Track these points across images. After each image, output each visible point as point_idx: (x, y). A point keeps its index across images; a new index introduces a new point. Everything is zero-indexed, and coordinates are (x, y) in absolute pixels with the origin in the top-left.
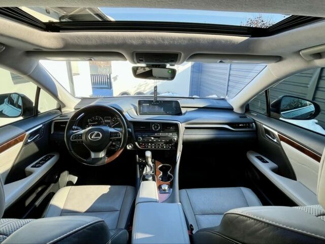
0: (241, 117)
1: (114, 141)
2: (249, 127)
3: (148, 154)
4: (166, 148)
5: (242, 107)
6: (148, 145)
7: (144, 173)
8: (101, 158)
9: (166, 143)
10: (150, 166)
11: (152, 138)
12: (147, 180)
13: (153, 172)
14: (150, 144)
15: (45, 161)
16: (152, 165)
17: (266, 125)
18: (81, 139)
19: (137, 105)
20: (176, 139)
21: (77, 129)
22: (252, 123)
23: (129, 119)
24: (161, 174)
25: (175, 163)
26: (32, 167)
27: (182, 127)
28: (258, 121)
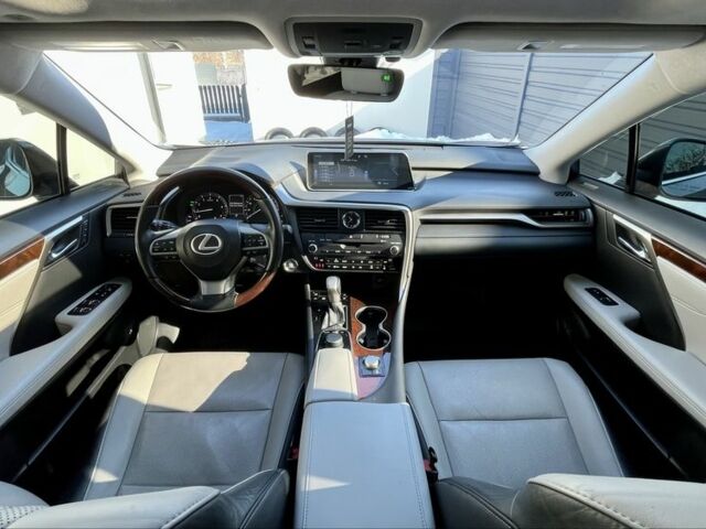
0: (557, 194)
1: (252, 254)
2: (576, 218)
3: (334, 283)
4: (374, 269)
5: (561, 168)
6: (333, 261)
7: (324, 326)
8: (224, 296)
9: (375, 257)
10: (338, 311)
11: (343, 246)
12: (330, 345)
13: (344, 326)
14: (336, 261)
15: (99, 298)
16: (341, 307)
17: (620, 215)
18: (175, 250)
19: (305, 164)
20: (398, 249)
21: (164, 228)
22: (584, 209)
23: (287, 200)
24: (364, 330)
25: (396, 304)
26: (69, 314)
27: (413, 218)
28: (602, 203)
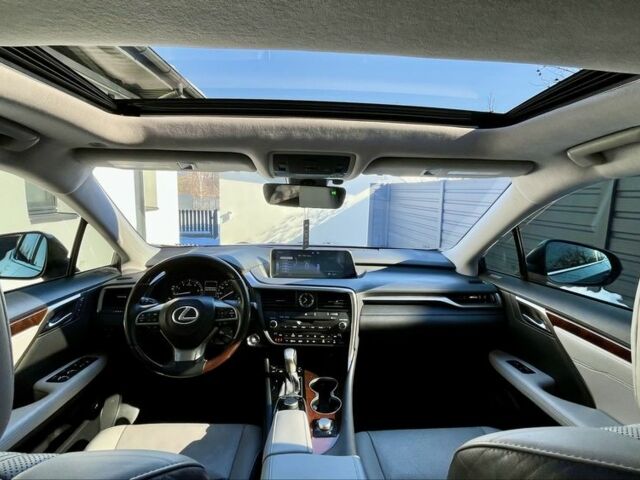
0: (471, 282)
1: (222, 326)
2: (489, 300)
3: (291, 355)
4: (326, 343)
5: (471, 263)
6: (290, 336)
7: (282, 394)
8: (195, 362)
9: (327, 332)
10: (293, 381)
11: (299, 323)
12: (287, 408)
13: (299, 394)
14: (293, 335)
15: (77, 369)
16: (297, 378)
17: (522, 297)
18: (157, 321)
19: (270, 261)
20: (345, 324)
21: (149, 303)
22: (493, 293)
23: (255, 284)
24: (317, 398)
25: (346, 373)
26: (48, 381)
27: (358, 299)
28: (506, 289)
